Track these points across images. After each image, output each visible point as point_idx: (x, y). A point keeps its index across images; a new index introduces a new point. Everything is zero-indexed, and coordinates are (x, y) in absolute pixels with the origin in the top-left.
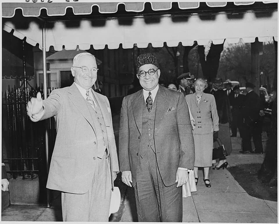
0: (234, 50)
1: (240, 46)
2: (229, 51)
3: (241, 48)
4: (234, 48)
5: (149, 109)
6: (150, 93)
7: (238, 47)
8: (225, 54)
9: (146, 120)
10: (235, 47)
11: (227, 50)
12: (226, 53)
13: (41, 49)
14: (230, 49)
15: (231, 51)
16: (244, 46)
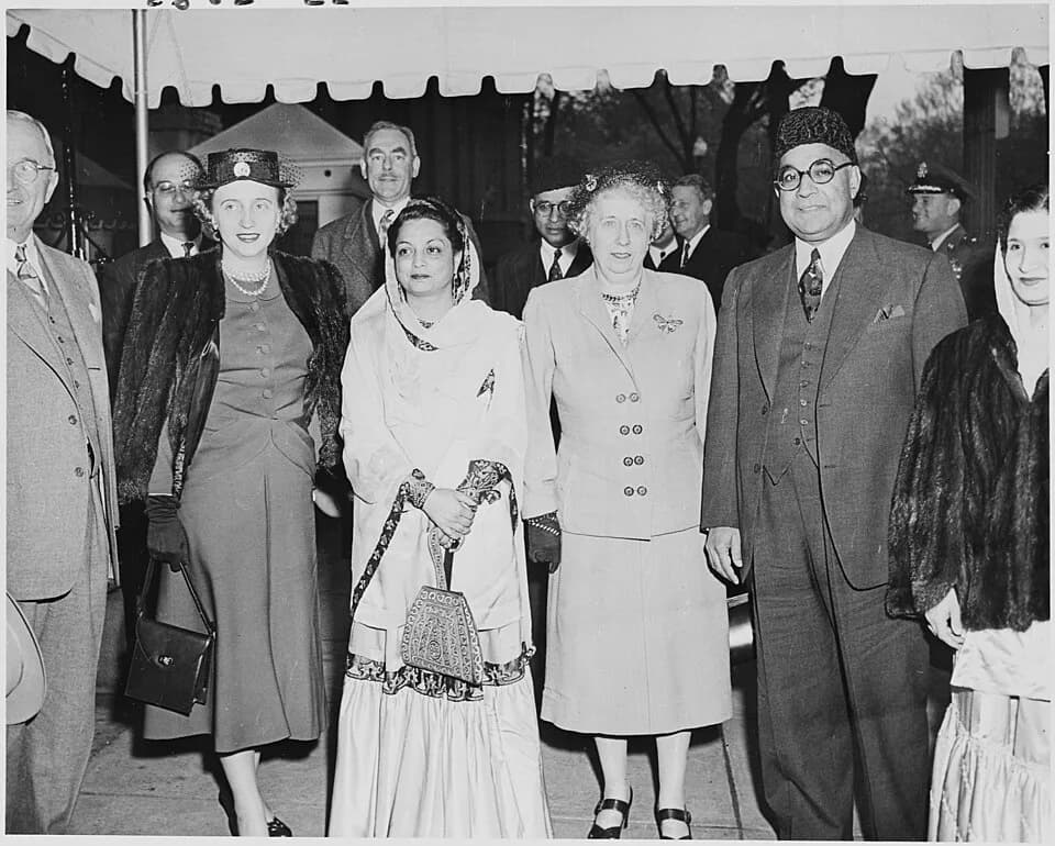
0: (921, 136)
1: (945, 120)
2: (901, 138)
3: (946, 129)
4: (918, 126)
5: (807, 311)
6: (815, 255)
7: (935, 123)
8: (886, 150)
9: (795, 349)
10: (925, 122)
11: (892, 137)
12: (887, 144)
13: (128, 99)
14: (904, 132)
15: (906, 141)
16: (957, 119)
